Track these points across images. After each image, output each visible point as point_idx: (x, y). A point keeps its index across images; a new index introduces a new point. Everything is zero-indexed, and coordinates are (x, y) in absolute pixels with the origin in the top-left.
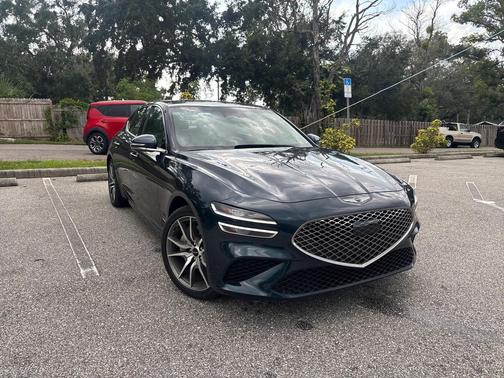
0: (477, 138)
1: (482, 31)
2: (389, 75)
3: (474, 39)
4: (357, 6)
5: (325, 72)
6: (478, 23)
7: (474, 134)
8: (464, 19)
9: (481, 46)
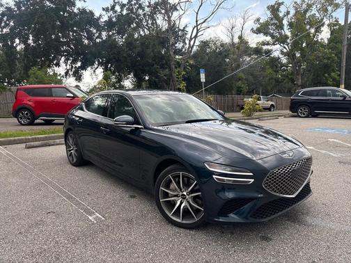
0: (272, 105)
1: (268, 38)
2: (218, 66)
3: (264, 44)
4: (197, 21)
5: (178, 64)
6: (266, 34)
7: (271, 103)
8: (258, 31)
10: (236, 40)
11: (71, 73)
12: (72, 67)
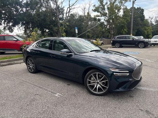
0: (102, 43)
1: (99, 14)
2: (79, 25)
3: (97, 16)
4: (69, 5)
5: (62, 25)
6: (98, 12)
7: (102, 42)
8: (95, 11)
9: (99, 18)
10: (86, 14)
11: (6, 28)
12: (7, 25)
